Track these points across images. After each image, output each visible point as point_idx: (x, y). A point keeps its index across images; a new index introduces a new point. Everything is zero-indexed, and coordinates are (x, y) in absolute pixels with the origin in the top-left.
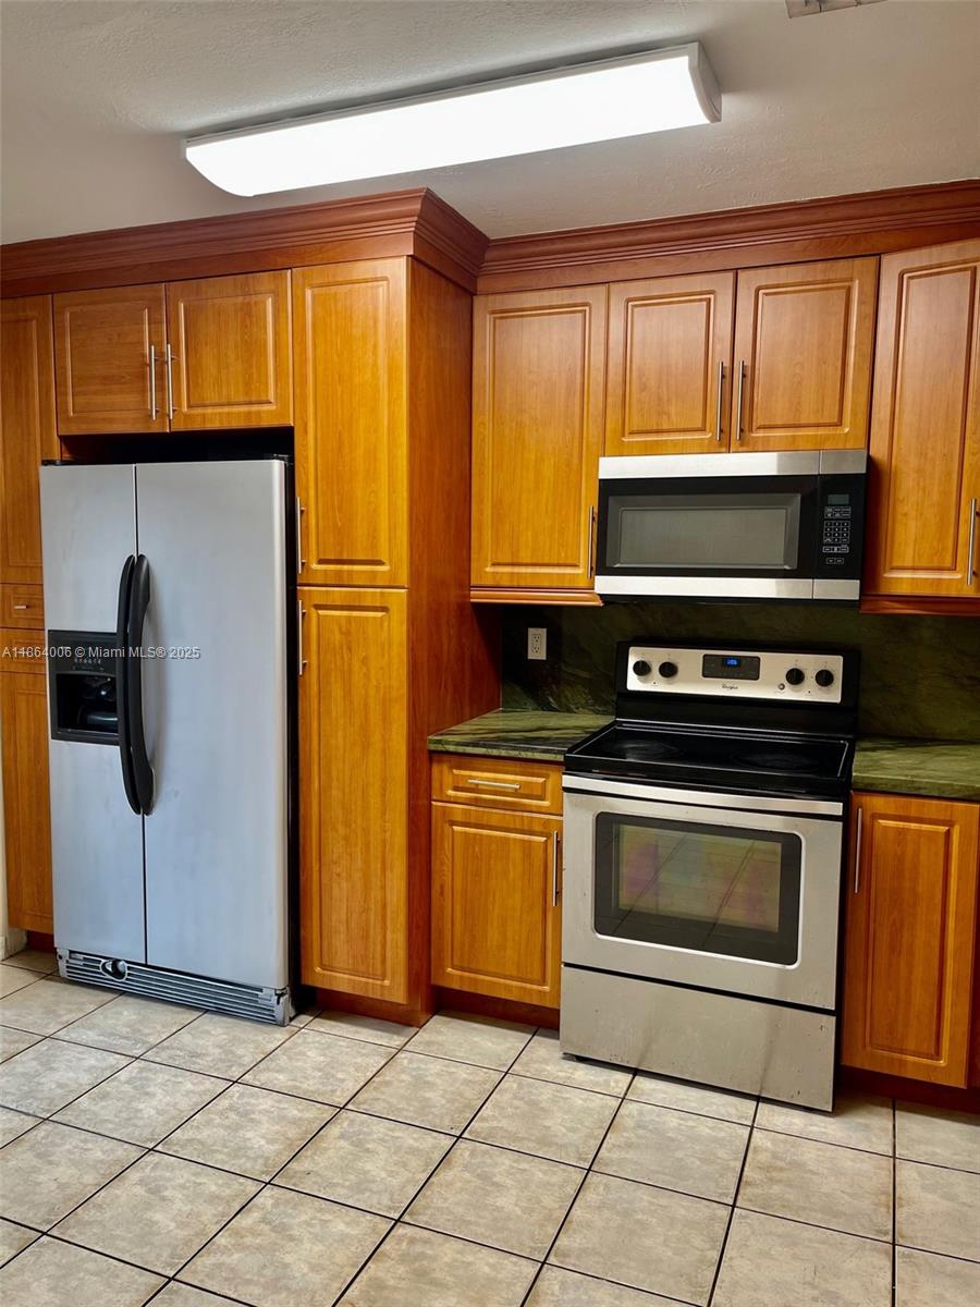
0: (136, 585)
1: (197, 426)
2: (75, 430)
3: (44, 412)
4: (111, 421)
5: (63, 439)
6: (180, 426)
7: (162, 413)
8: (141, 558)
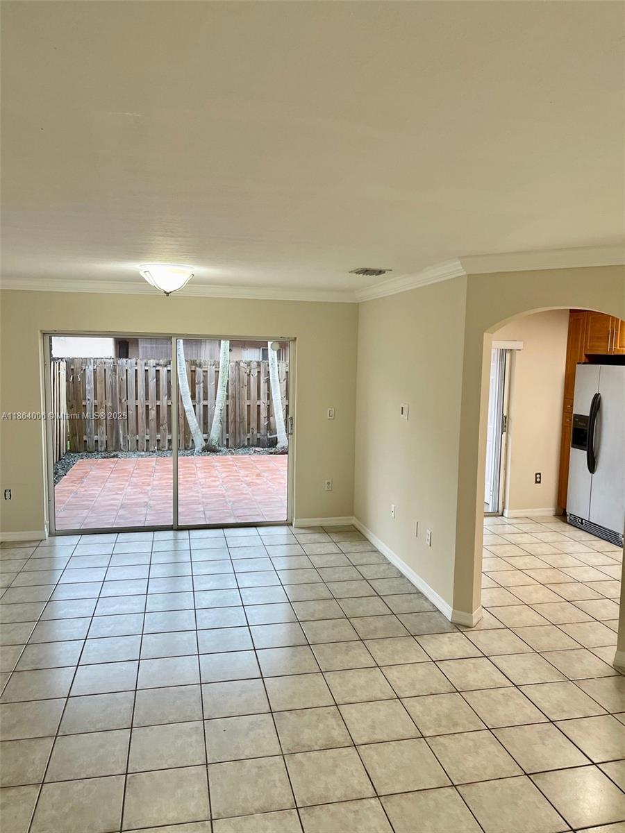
0: (597, 403)
1: (621, 353)
2: (588, 353)
3: (581, 347)
4: (597, 350)
5: (586, 355)
6: (616, 353)
7: (611, 349)
8: (599, 394)
